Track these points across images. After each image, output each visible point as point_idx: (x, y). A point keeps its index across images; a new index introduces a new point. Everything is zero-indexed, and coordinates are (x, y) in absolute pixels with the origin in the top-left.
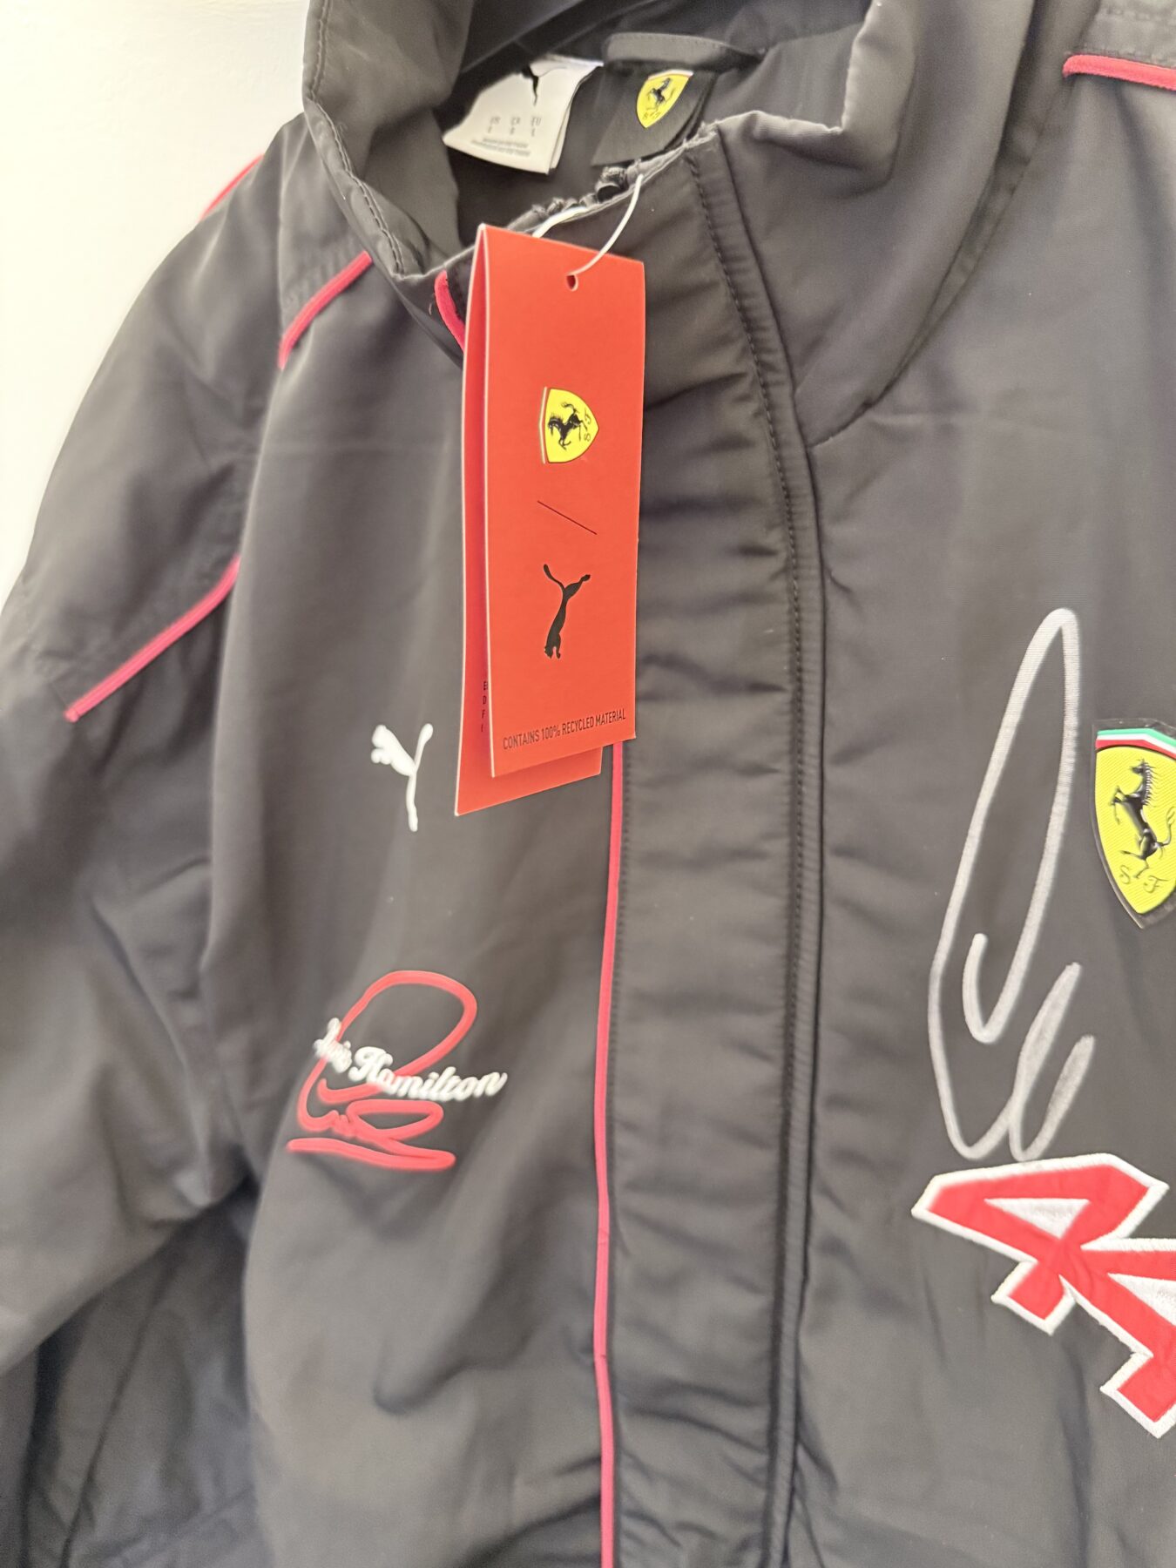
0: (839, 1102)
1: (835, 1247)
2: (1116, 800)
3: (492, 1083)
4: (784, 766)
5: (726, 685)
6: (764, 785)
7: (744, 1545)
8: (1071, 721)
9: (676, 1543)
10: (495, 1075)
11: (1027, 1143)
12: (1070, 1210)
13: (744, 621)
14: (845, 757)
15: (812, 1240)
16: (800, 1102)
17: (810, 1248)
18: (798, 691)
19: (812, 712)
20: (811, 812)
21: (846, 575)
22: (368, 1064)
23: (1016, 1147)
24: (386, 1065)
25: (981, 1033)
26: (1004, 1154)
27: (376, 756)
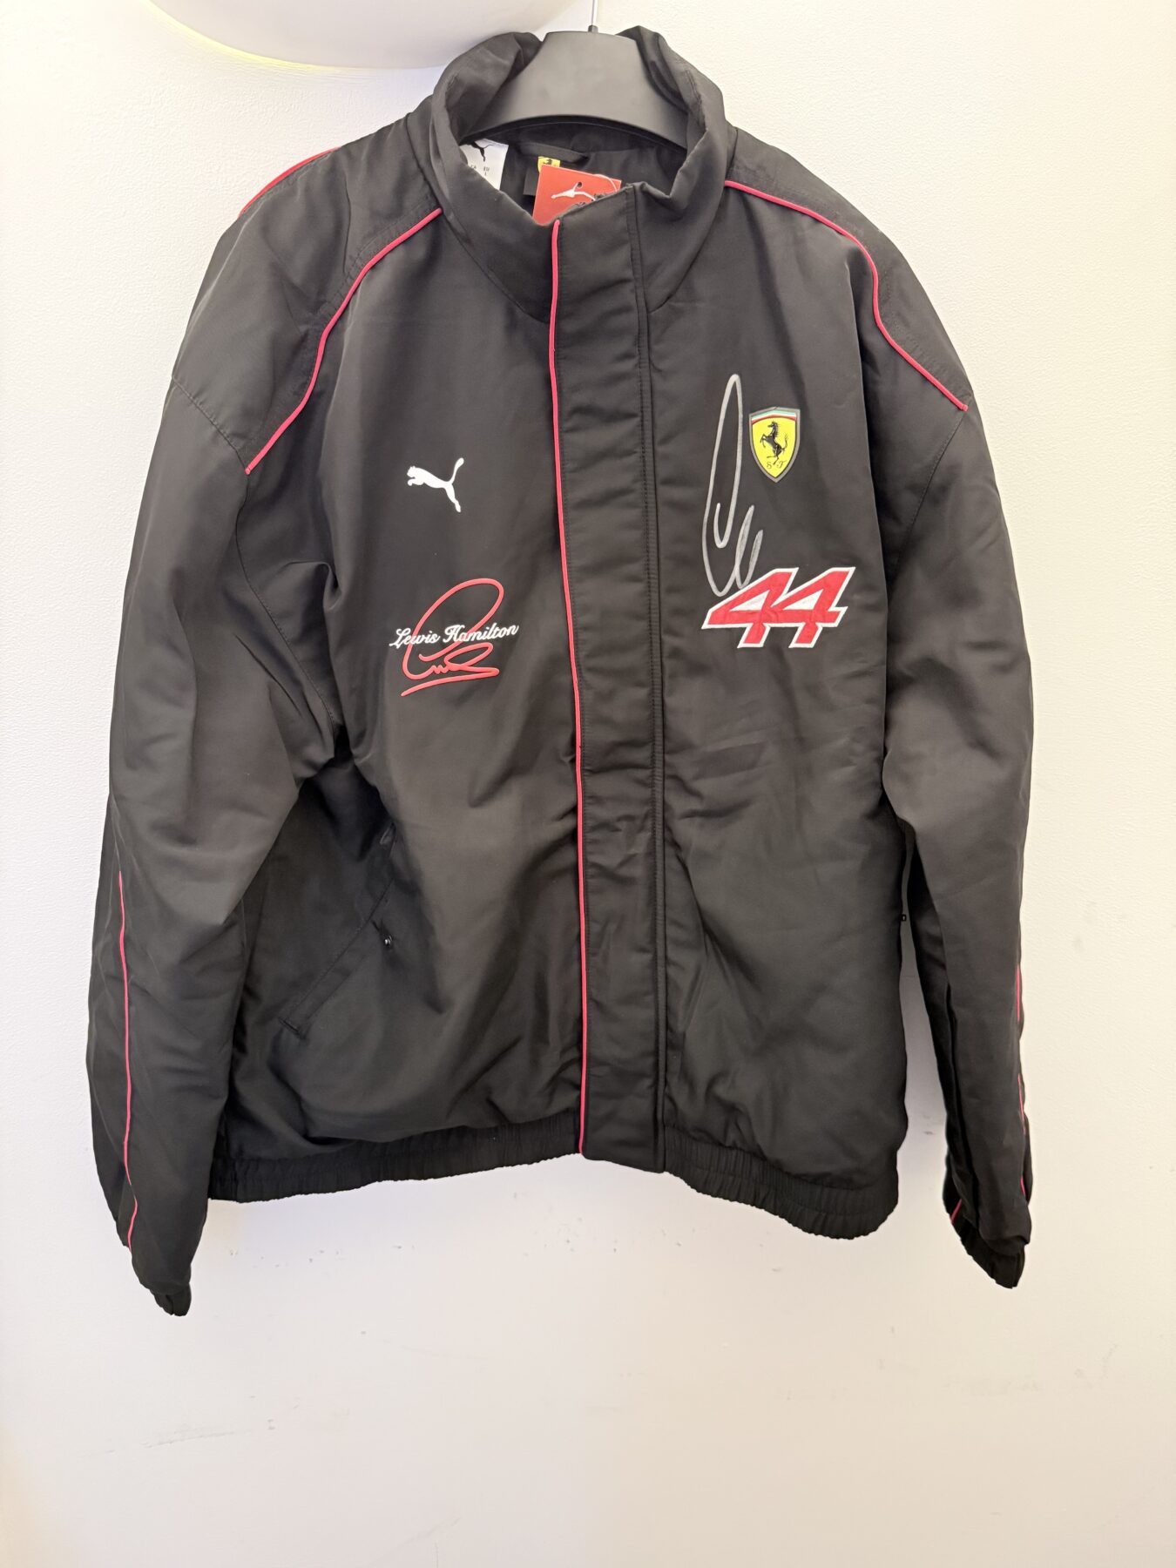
0: (671, 590)
1: (676, 653)
2: (762, 439)
3: (513, 630)
4: (639, 450)
5: (613, 417)
6: (633, 459)
7: (646, 816)
8: (741, 416)
9: (617, 830)
10: (514, 627)
11: (743, 580)
12: (764, 597)
13: (624, 386)
14: (665, 441)
15: (665, 655)
16: (655, 596)
17: (664, 659)
18: (642, 417)
19: (648, 424)
20: (649, 468)
21: (662, 365)
22: (451, 634)
23: (739, 584)
24: (462, 631)
25: (721, 544)
26: (735, 589)
27: (410, 483)
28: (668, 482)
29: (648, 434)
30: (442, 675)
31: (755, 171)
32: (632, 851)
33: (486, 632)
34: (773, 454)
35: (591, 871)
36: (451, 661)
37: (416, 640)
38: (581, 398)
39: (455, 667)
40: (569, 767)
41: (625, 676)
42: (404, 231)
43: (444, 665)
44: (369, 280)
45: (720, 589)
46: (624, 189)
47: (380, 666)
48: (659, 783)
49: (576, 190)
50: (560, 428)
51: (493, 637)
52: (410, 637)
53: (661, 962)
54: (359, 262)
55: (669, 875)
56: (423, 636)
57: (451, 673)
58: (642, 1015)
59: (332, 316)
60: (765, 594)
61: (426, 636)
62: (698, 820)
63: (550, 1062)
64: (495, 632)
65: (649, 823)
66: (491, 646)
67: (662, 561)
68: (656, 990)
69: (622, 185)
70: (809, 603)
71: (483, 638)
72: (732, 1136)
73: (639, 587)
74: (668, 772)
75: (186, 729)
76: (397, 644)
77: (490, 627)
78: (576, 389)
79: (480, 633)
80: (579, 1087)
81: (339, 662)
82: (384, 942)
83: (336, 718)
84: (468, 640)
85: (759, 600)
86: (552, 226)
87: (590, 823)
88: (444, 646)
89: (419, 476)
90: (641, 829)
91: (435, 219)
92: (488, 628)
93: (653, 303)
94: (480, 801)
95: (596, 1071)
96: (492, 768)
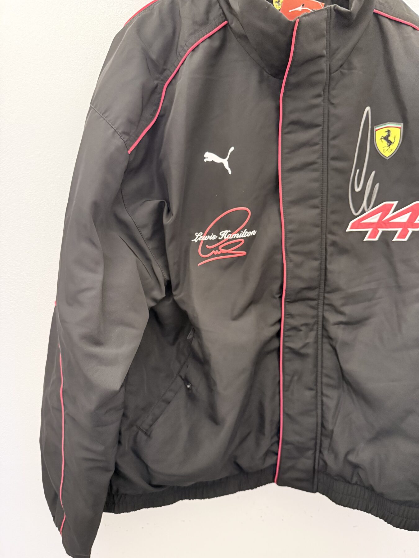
0: (333, 212)
1: (334, 244)
2: (381, 138)
3: (254, 233)
4: (321, 143)
5: (309, 126)
6: (317, 147)
7: (314, 324)
8: (370, 127)
9: (300, 330)
10: (254, 231)
11: (368, 208)
12: (378, 216)
13: (315, 111)
14: (334, 138)
15: (328, 245)
16: (325, 215)
17: (328, 247)
18: (323, 126)
19: (326, 130)
20: (325, 152)
21: (333, 101)
22: (223, 235)
23: (366, 209)
24: (229, 233)
25: (357, 190)
26: (364, 212)
27: (205, 160)
28: (334, 159)
29: (326, 135)
30: (218, 255)
31: (384, 4)
32: (307, 341)
33: (241, 234)
34: (387, 146)
35: (286, 350)
36: (222, 248)
37: (205, 238)
38: (294, 117)
39: (225, 251)
40: (278, 300)
41: (308, 255)
42: (209, 32)
43: (219, 250)
44: (192, 56)
45: (356, 212)
46: (326, 7)
47: (187, 251)
48: (321, 307)
49: (302, 7)
50: (282, 132)
51: (245, 236)
52: (202, 236)
53: (319, 394)
54: (185, 48)
55: (324, 352)
56: (209, 236)
57: (222, 254)
58: (310, 421)
59: (169, 77)
60: (380, 214)
61: (210, 236)
62: (342, 326)
63: (266, 444)
64: (246, 234)
65: (315, 327)
66: (243, 240)
67: (329, 198)
68: (317, 408)
69: (325, 6)
70: (404, 219)
71: (240, 237)
72: (355, 479)
73: (317, 211)
74: (326, 302)
75: (99, 285)
76: (196, 240)
77: (243, 231)
78: (292, 112)
79: (238, 234)
80: (277, 454)
81: (170, 249)
82: (187, 387)
83: (167, 277)
84: (232, 238)
85: (376, 217)
86: (295, 22)
87: (287, 327)
88: (219, 241)
89: (210, 157)
90: (312, 330)
91: (224, 27)
92: (242, 232)
93: (334, 69)
94: (236, 318)
95: (286, 447)
96: (242, 301)
